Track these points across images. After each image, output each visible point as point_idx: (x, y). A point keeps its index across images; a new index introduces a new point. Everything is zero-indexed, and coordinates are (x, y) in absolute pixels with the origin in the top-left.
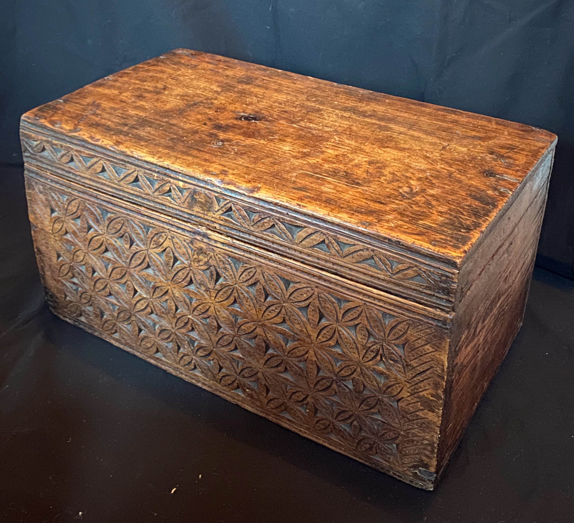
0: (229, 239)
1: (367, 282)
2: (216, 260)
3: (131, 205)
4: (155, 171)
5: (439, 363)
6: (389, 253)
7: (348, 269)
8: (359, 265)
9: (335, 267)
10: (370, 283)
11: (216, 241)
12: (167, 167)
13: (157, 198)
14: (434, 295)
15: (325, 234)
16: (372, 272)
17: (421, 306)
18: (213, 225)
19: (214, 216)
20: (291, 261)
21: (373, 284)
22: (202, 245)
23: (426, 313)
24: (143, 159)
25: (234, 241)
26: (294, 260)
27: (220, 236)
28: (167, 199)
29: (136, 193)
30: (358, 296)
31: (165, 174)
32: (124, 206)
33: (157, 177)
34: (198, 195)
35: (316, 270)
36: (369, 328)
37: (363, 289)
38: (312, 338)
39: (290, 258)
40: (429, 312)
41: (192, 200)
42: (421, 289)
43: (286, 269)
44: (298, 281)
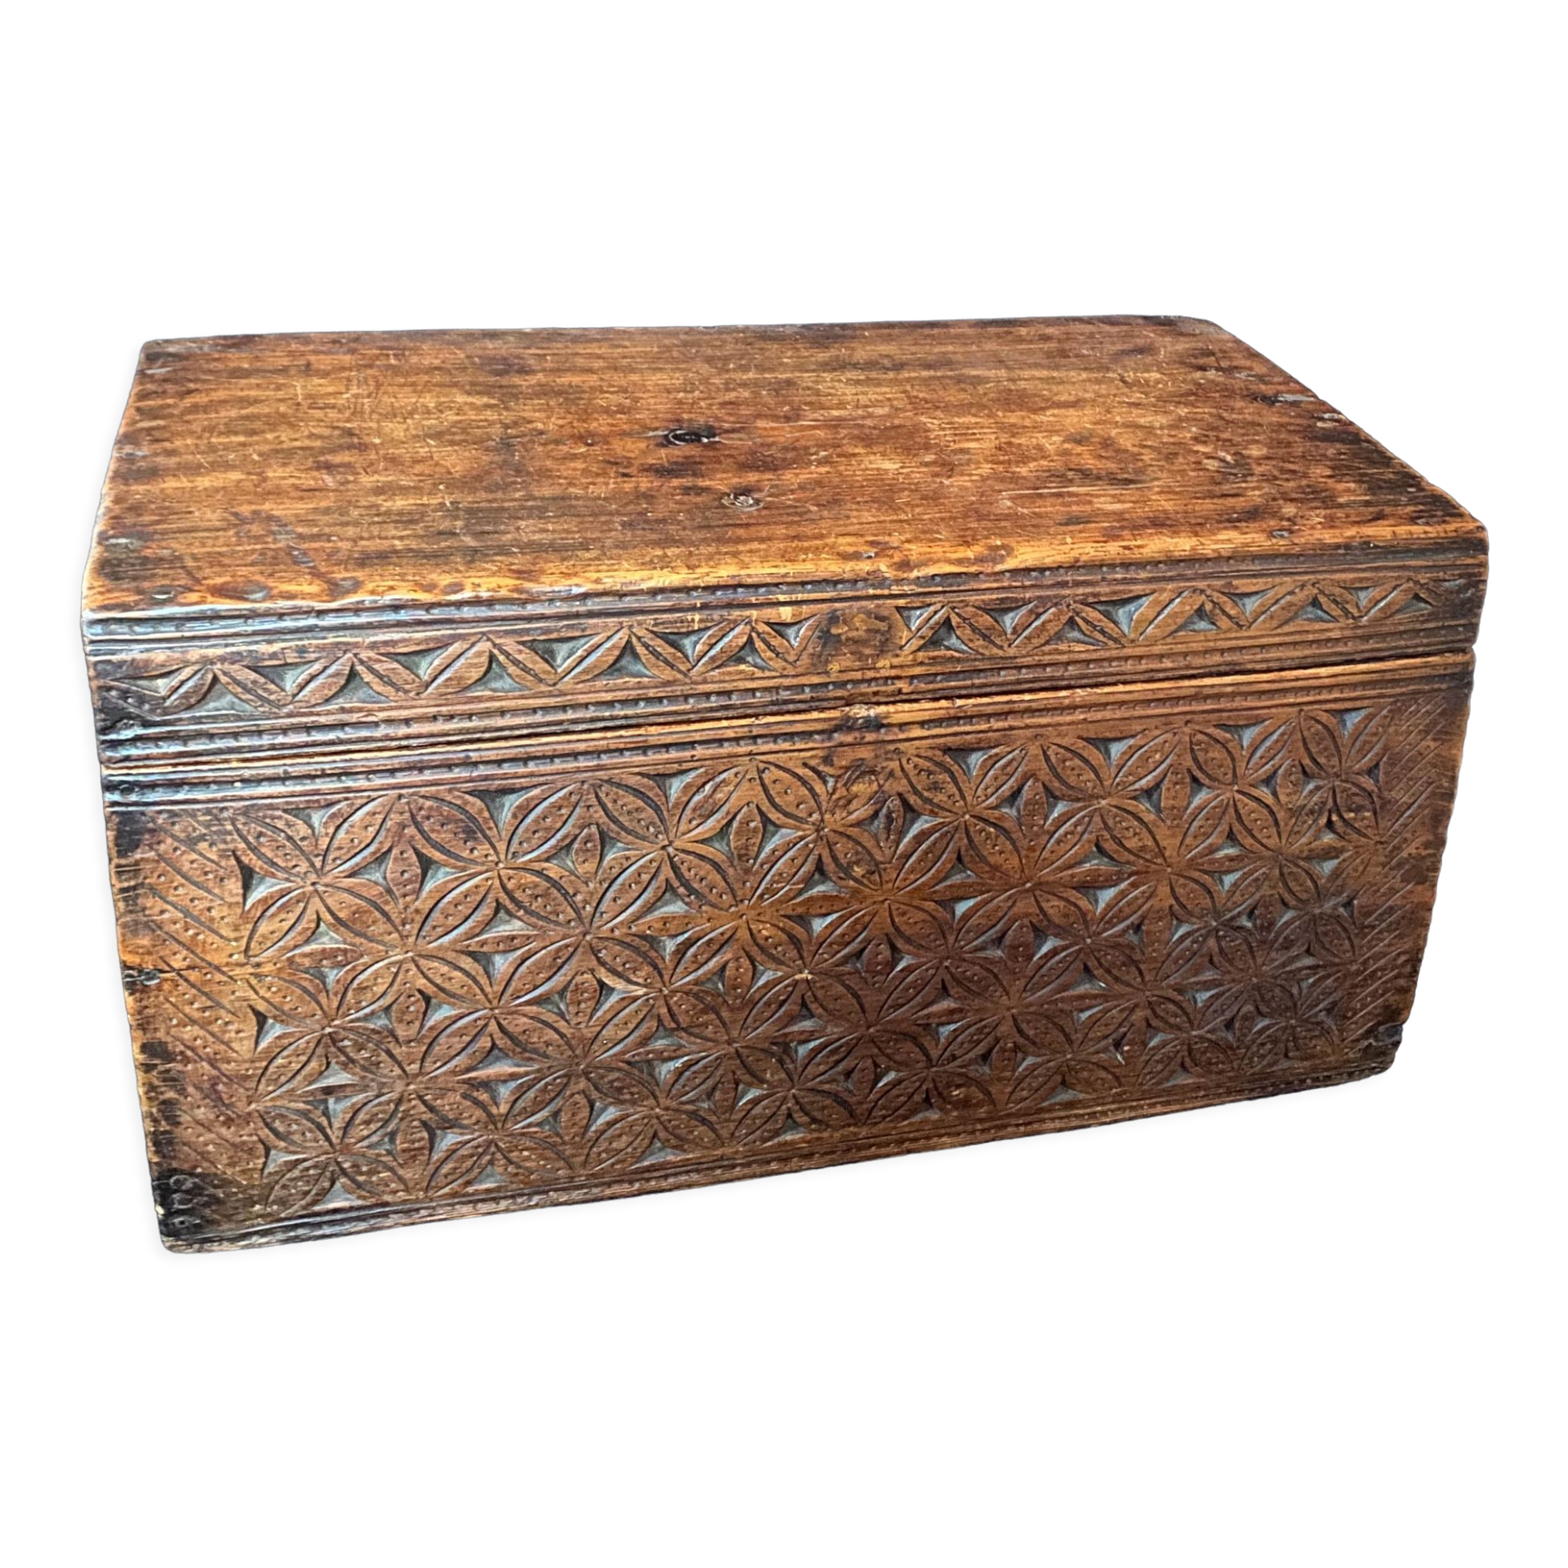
0: (943, 703)
1: (1304, 661)
2: (907, 776)
3: (609, 734)
4: (693, 608)
5: (1445, 768)
6: (1351, 576)
7: (1258, 650)
8: (1286, 629)
9: (1228, 657)
10: (1309, 660)
11: (902, 726)
12: (735, 582)
13: (705, 682)
14: (1443, 627)
15: (1202, 591)
16: (1316, 631)
17: (1418, 661)
18: (890, 688)
19: (896, 661)
20: (1121, 688)
21: (1317, 660)
22: (865, 753)
23: (1428, 671)
24: (644, 586)
25: (959, 702)
26: (1125, 683)
27: (916, 706)
28: (741, 672)
29: (620, 695)
30: (1285, 701)
31: (730, 606)
32: (582, 747)
33: (701, 621)
34: (845, 622)
35: (1186, 683)
36: (1307, 761)
37: (1297, 679)
38: (1167, 853)
39: (1115, 684)
40: (1434, 666)
41: (824, 645)
42: (1418, 626)
43: (1107, 714)
44: (1139, 728)
